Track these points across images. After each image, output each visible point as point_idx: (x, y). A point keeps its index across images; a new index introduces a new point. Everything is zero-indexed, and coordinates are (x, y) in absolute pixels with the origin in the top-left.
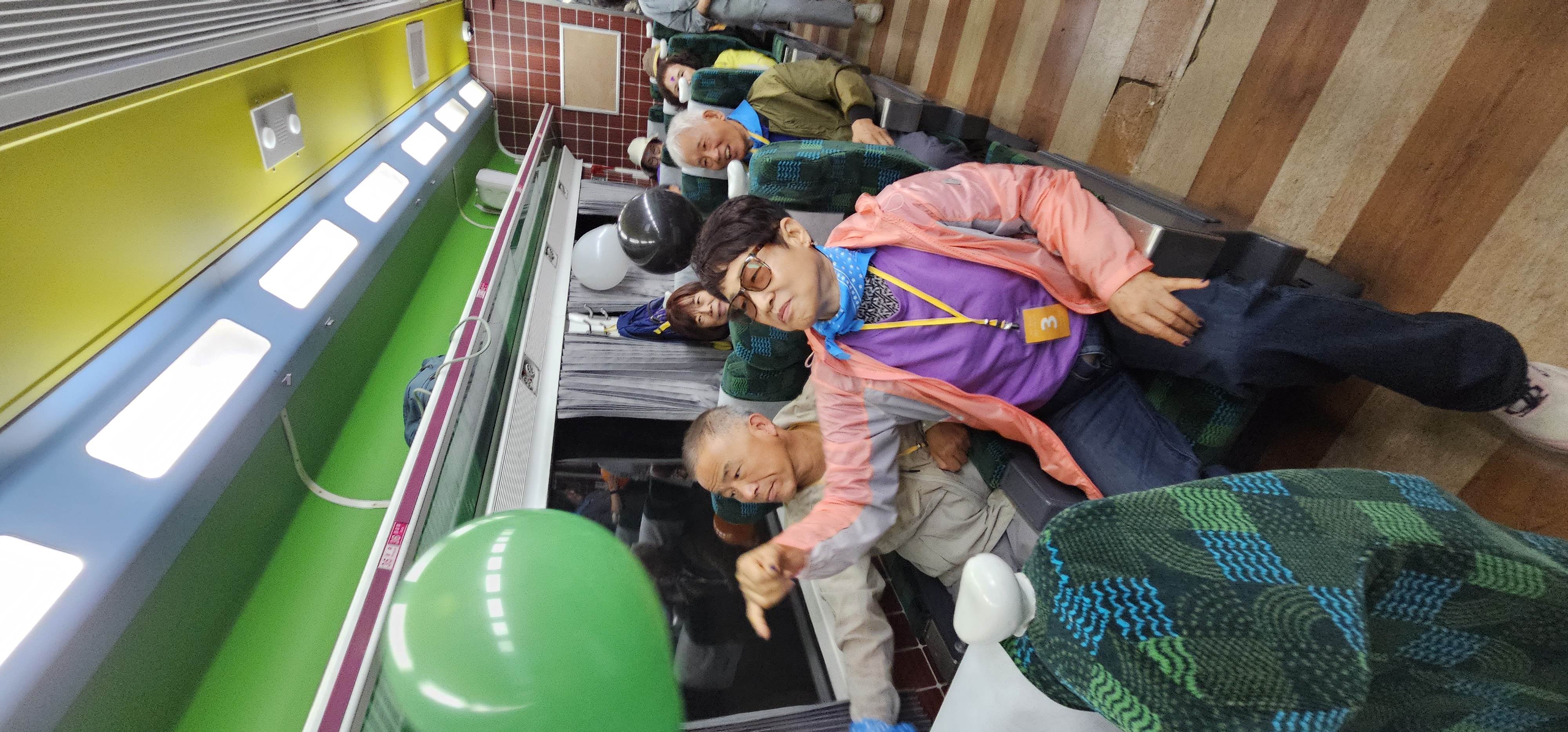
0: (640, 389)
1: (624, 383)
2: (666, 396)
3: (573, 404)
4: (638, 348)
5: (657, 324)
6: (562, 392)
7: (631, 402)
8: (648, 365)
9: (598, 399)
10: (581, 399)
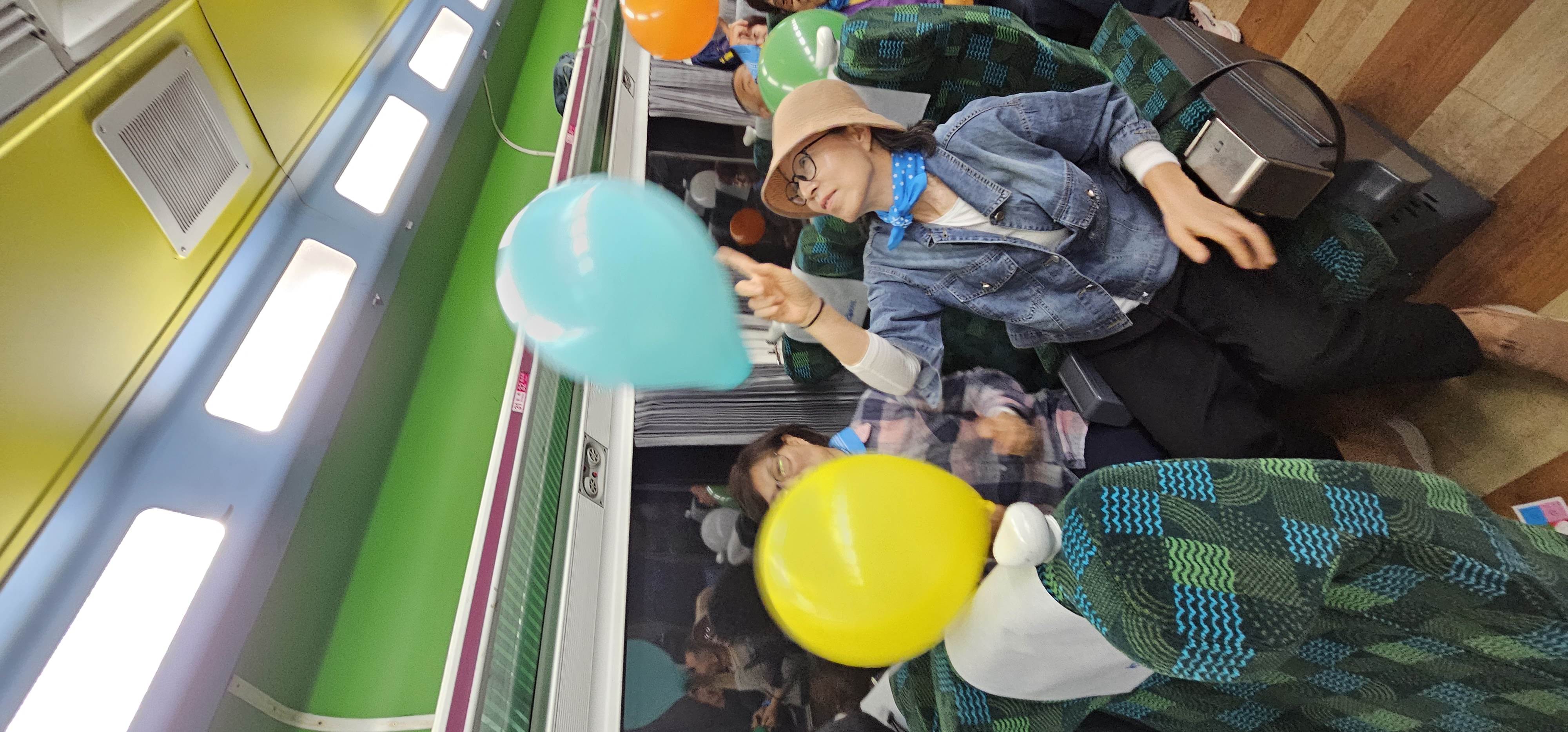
0: (708, 102)
1: (697, 97)
2: (727, 108)
3: (660, 106)
4: (707, 73)
5: (722, 54)
6: (651, 98)
7: (701, 109)
8: (715, 86)
9: (678, 105)
10: (665, 104)
